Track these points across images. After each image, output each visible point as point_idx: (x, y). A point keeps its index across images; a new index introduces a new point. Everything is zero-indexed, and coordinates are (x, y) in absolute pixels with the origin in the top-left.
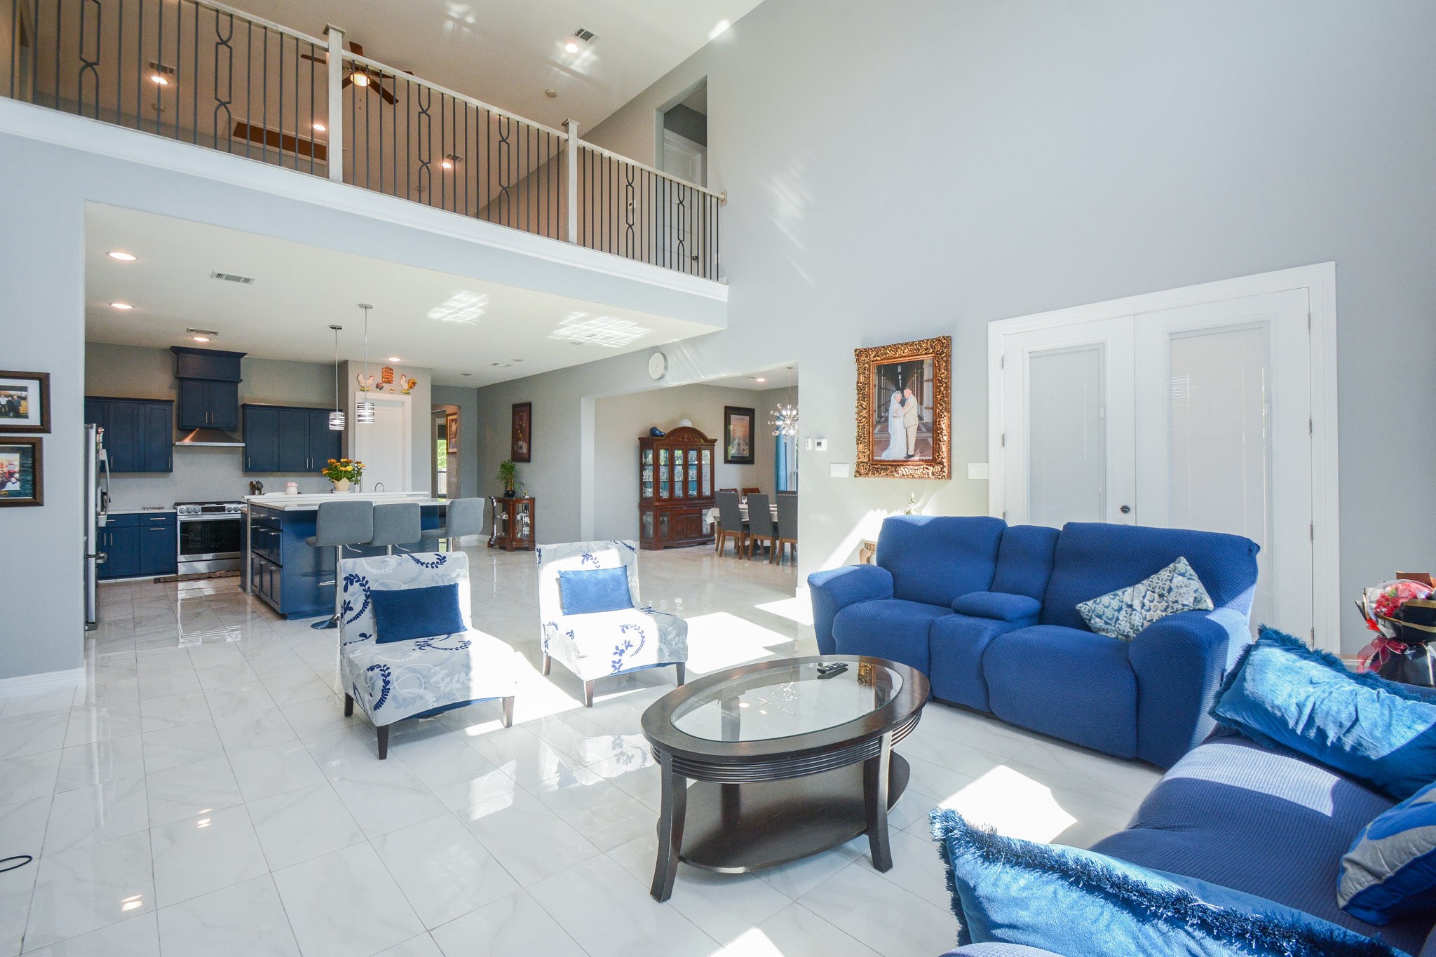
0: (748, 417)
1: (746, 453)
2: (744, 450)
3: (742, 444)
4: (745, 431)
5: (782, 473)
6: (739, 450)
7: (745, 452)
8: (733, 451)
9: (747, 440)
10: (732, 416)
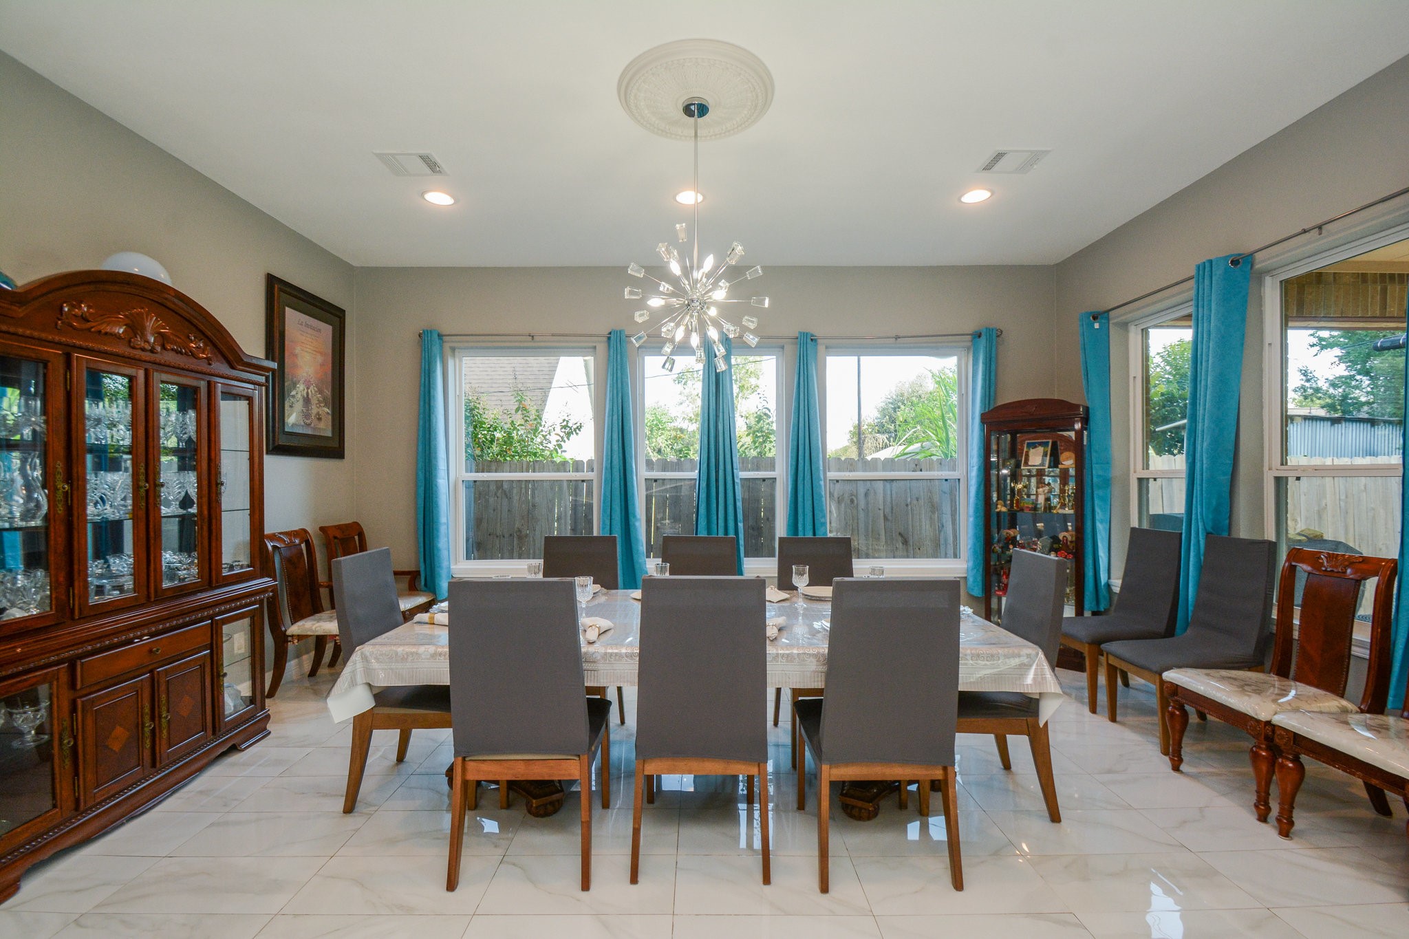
0: (330, 329)
1: (325, 428)
2: (320, 419)
3: (314, 401)
4: (322, 365)
6: (307, 415)
7: (322, 425)
8: (293, 419)
9: (328, 393)
10: (289, 313)
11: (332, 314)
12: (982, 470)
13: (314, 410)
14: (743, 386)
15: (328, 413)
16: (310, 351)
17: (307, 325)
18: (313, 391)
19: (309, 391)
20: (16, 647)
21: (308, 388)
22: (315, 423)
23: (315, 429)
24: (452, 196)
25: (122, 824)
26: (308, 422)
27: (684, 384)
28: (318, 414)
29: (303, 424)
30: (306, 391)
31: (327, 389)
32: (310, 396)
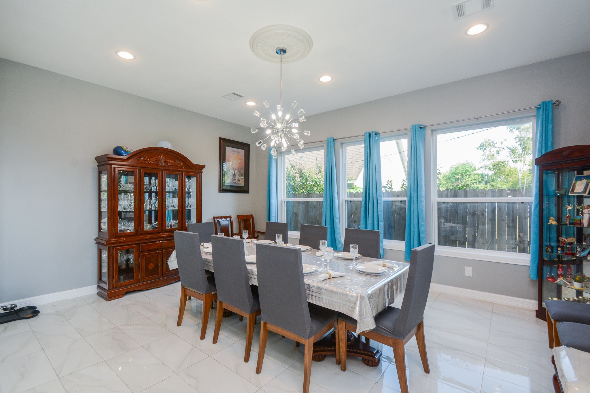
0: (243, 151)
1: (242, 183)
2: (239, 181)
3: (237, 175)
4: (240, 163)
5: (273, 202)
6: (234, 180)
7: (240, 182)
8: (228, 181)
9: (243, 172)
10: (227, 148)
11: (245, 147)
12: (538, 196)
13: (237, 178)
14: (526, 147)
15: (242, 179)
16: (235, 159)
17: (234, 151)
18: (237, 172)
19: (235, 172)
20: (124, 239)
21: (235, 171)
22: (237, 182)
23: (237, 184)
24: (255, 103)
25: (152, 289)
26: (235, 182)
27: (484, 150)
28: (239, 179)
29: (232, 182)
30: (234, 172)
31: (242, 171)
32: (235, 173)
